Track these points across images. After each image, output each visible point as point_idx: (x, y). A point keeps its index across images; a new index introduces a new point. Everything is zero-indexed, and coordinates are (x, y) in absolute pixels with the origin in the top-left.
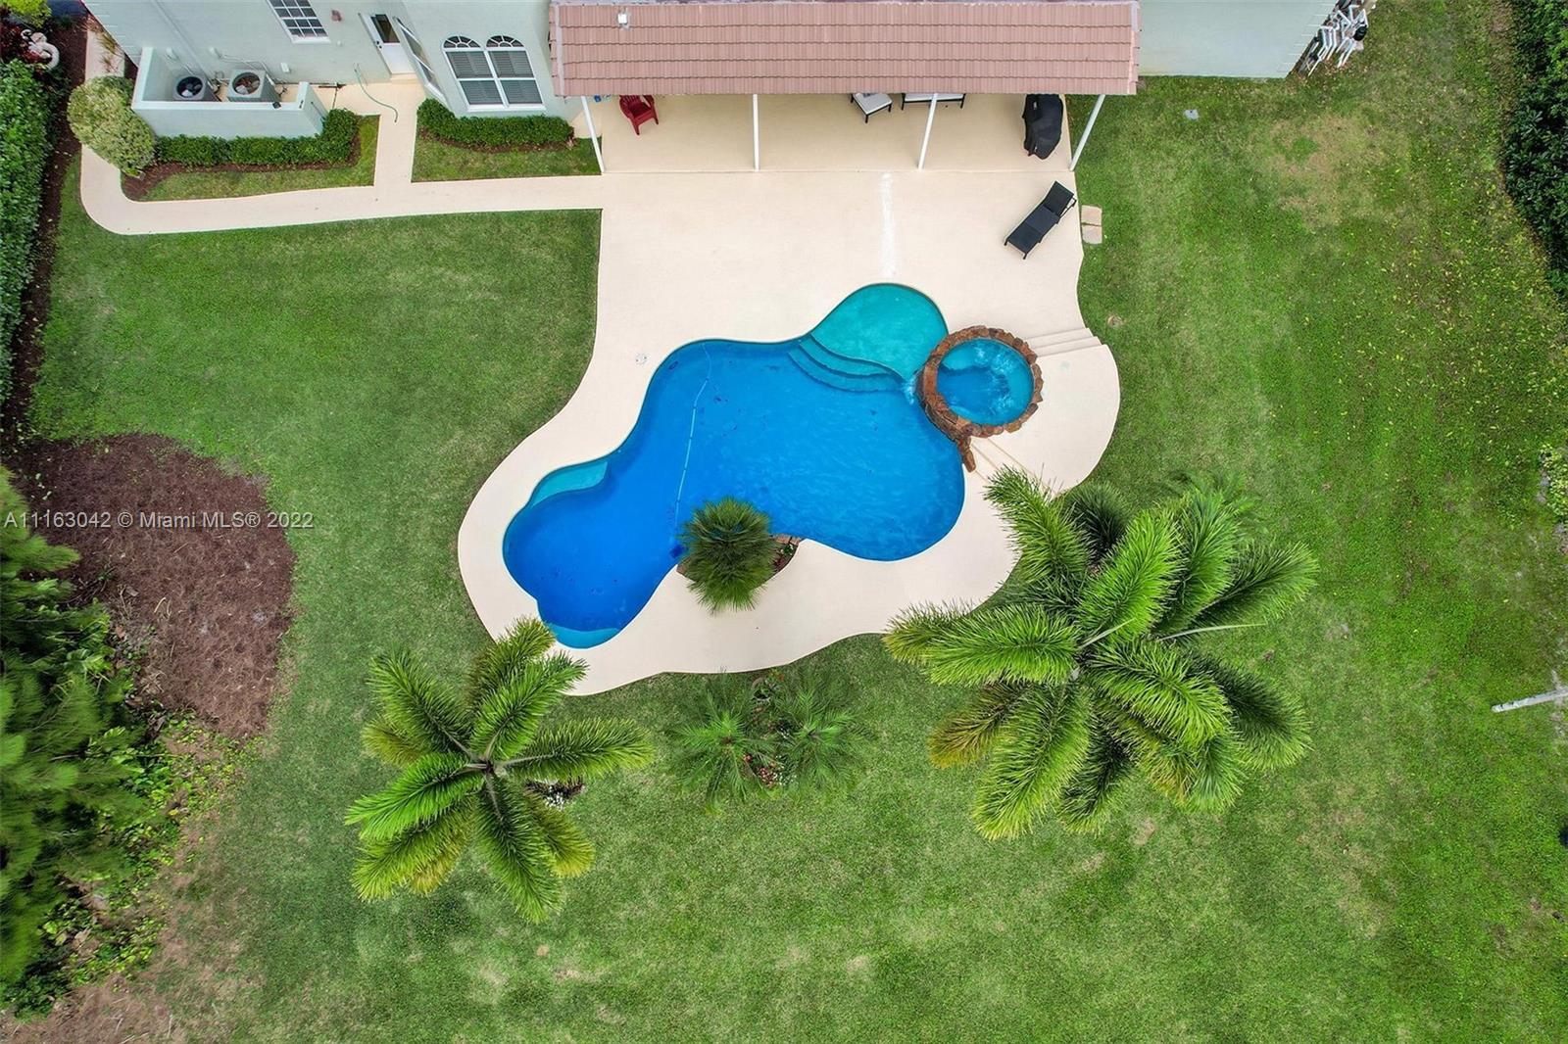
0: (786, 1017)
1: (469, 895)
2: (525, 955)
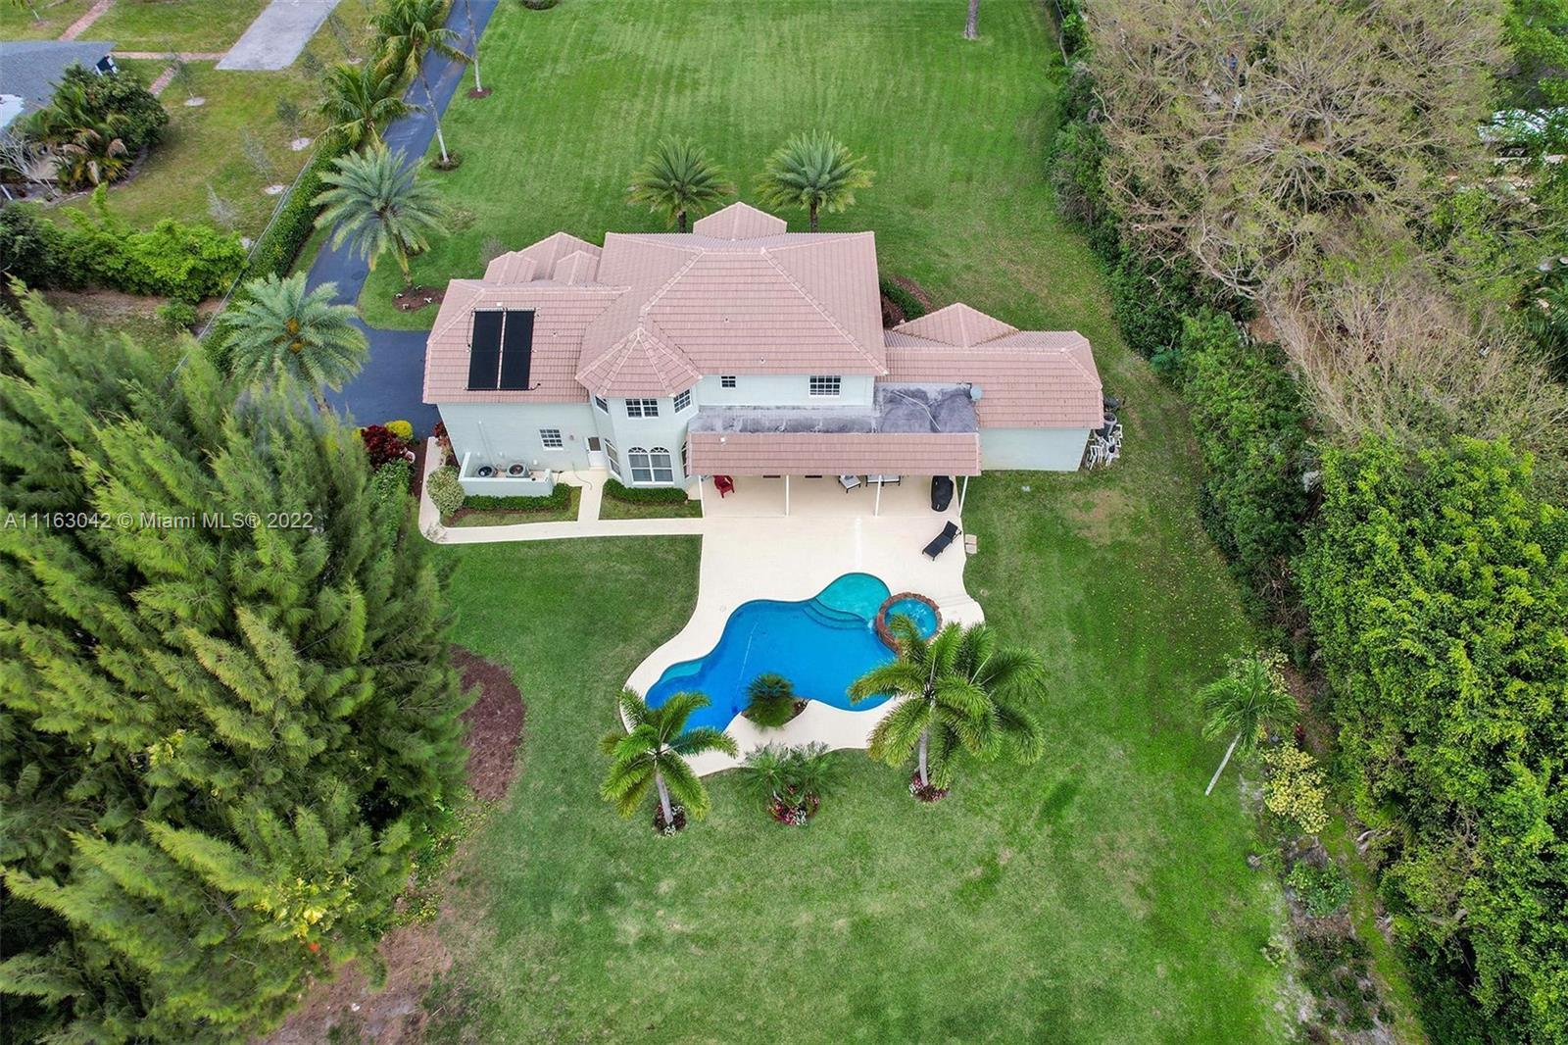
0: (799, 953)
1: (618, 885)
2: (649, 916)
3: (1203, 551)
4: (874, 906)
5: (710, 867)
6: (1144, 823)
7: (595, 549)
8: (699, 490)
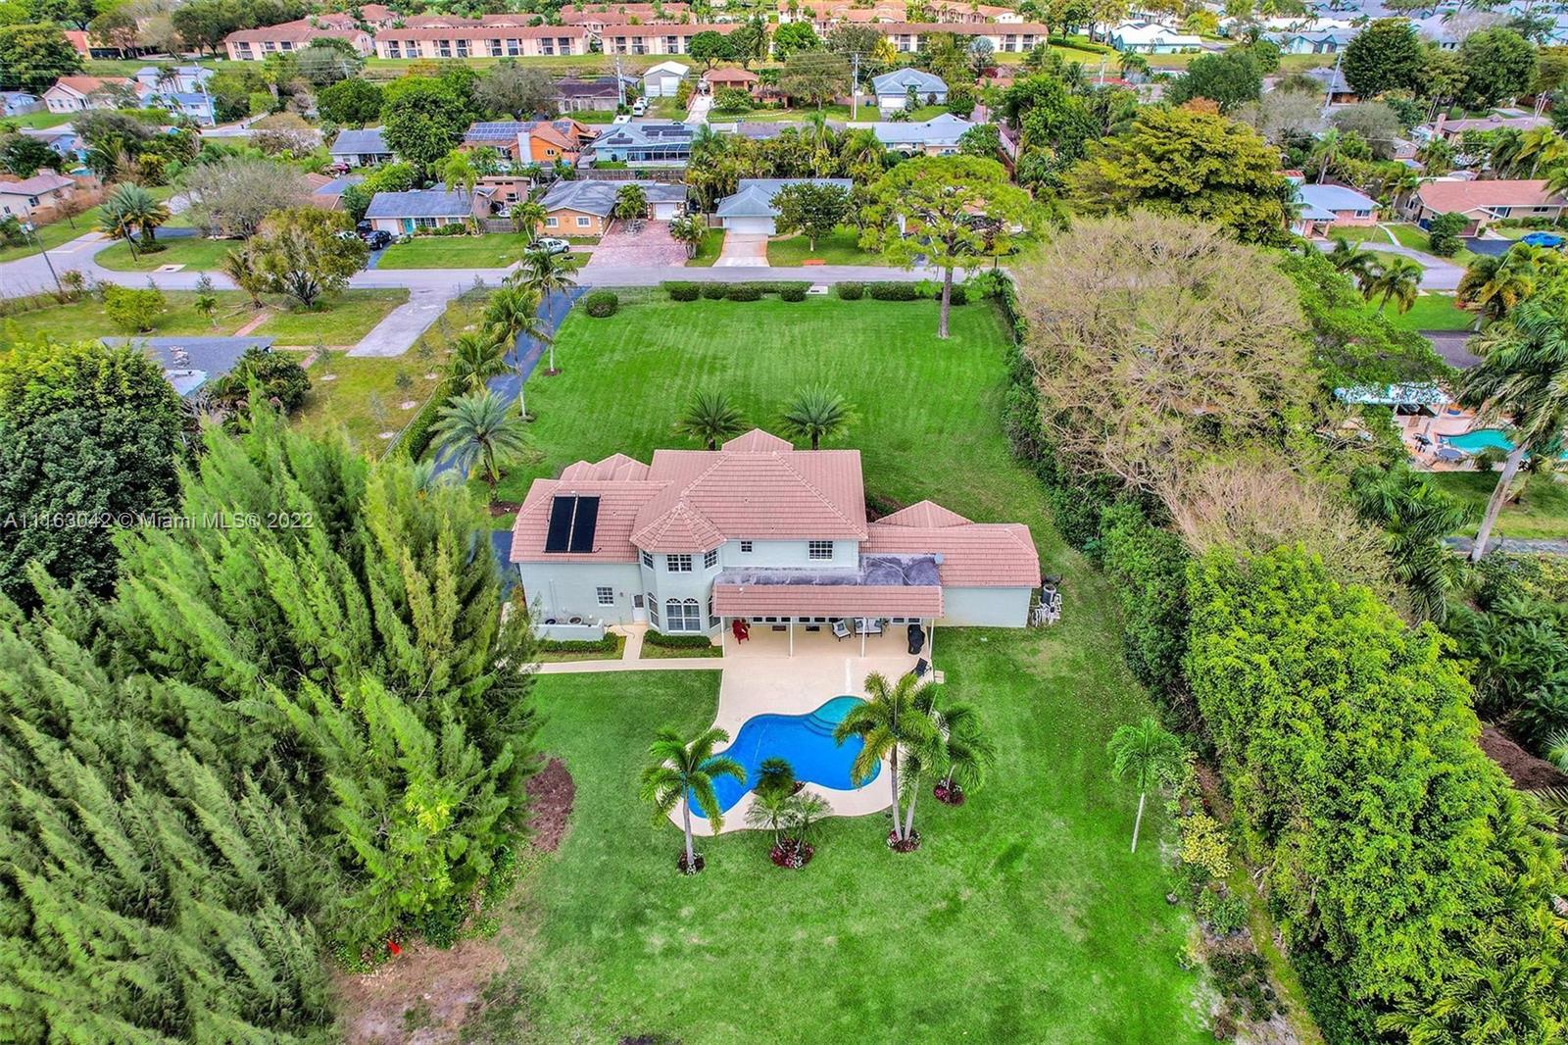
0: (795, 961)
1: (648, 911)
2: (672, 932)
3: (1128, 684)
4: (857, 928)
5: (723, 898)
6: (1081, 873)
7: (635, 678)
8: (721, 637)
